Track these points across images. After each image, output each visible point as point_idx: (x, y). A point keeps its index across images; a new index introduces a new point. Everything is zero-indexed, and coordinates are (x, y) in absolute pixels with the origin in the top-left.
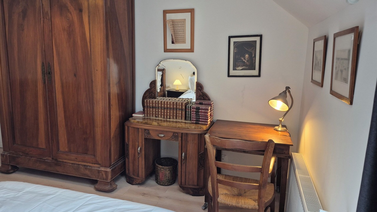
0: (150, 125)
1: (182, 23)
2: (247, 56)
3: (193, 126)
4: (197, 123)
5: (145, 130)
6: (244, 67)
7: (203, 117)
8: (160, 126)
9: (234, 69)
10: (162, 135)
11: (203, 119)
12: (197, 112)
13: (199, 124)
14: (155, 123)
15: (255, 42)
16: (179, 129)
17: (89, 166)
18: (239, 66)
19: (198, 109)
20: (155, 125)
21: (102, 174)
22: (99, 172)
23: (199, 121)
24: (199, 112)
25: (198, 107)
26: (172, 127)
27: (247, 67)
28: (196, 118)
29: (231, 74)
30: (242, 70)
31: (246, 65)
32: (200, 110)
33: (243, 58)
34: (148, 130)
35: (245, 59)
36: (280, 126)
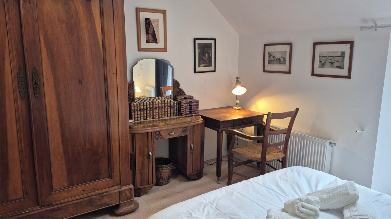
0: (158, 126)
1: (156, 23)
2: (207, 55)
3: (189, 119)
4: (191, 116)
5: (156, 132)
6: (205, 64)
7: (195, 109)
8: (167, 125)
9: (199, 66)
10: (173, 133)
11: (195, 111)
12: (191, 105)
13: (192, 116)
14: (162, 123)
15: (211, 44)
16: (184, 123)
17: (106, 192)
18: (202, 64)
19: (191, 103)
20: (162, 126)
21: (126, 194)
22: (120, 193)
23: (192, 113)
24: (192, 105)
25: (191, 101)
26: (178, 123)
27: (207, 65)
28: (189, 111)
29: (197, 71)
30: (203, 67)
31: (207, 63)
32: (193, 104)
33: (204, 57)
34: (159, 132)
35: (205, 58)
36: (237, 106)
